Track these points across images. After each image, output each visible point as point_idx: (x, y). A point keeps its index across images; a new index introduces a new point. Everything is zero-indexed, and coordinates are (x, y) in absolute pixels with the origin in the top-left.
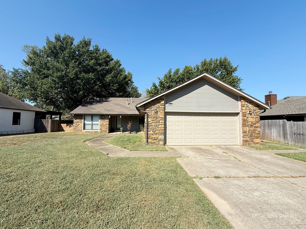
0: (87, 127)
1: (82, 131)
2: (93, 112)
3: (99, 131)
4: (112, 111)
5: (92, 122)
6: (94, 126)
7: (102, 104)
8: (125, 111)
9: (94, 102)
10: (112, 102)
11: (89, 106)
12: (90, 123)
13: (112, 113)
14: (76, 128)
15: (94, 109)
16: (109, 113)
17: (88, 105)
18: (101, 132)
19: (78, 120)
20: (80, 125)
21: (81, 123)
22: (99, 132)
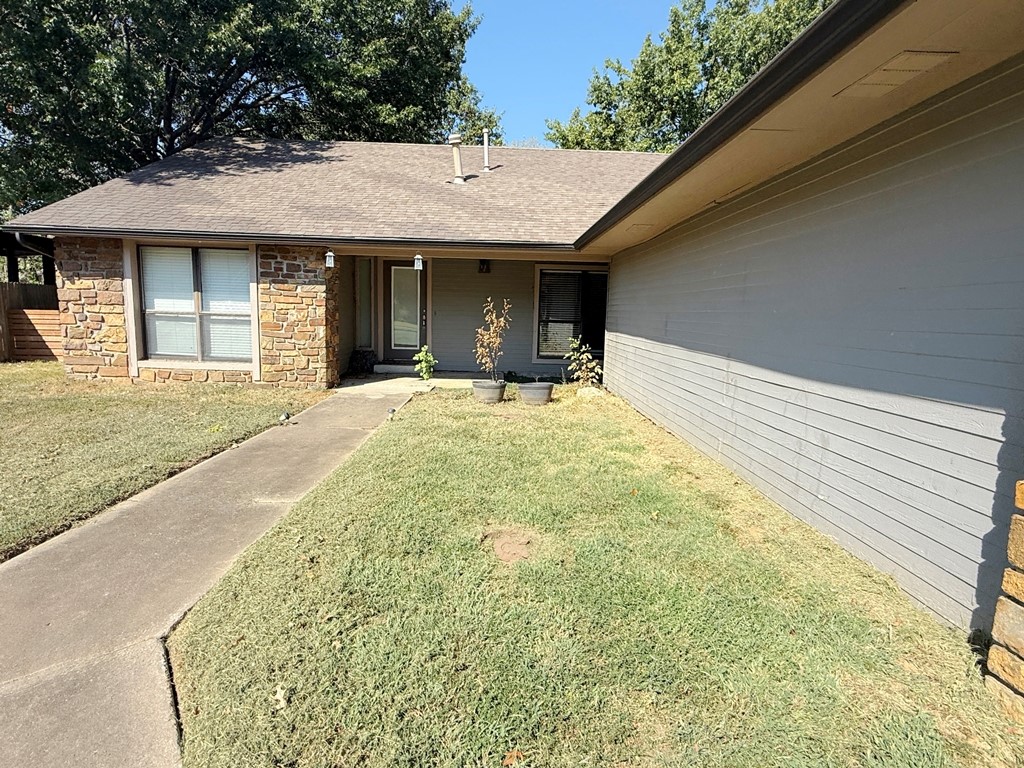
0: (165, 336)
1: (133, 372)
2: (201, 218)
3: (254, 368)
4: (349, 214)
5: (203, 305)
6: (216, 331)
7: (278, 175)
8: (452, 221)
9: (223, 161)
10: (352, 164)
11: (183, 183)
12: (187, 305)
13: (346, 232)
14: (82, 347)
15: (215, 201)
16: (325, 229)
17: (178, 177)
18: (272, 383)
19: (87, 283)
20: (109, 319)
21: (118, 309)
22: (256, 376)
